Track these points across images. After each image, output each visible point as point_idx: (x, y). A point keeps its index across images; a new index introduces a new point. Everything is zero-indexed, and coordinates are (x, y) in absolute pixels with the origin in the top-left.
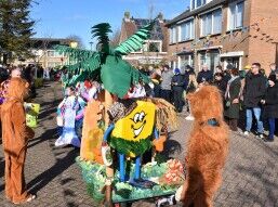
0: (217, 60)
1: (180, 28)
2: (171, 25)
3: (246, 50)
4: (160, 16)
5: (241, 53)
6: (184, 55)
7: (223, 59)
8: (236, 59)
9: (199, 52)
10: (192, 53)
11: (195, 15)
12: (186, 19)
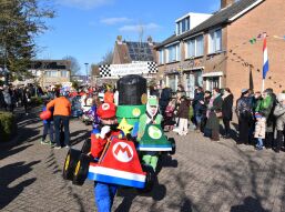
0: (200, 79)
1: (167, 51)
2: (160, 48)
3: (225, 71)
4: (150, 39)
5: (220, 74)
6: (172, 75)
7: (205, 78)
8: (215, 79)
9: (185, 72)
11: (181, 39)
12: (172, 43)
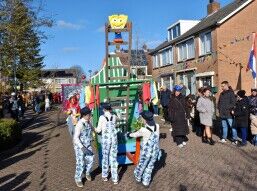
0: (193, 79)
2: (154, 53)
7: (198, 78)
8: (209, 78)
9: (178, 73)
10: (172, 75)
11: (173, 44)
